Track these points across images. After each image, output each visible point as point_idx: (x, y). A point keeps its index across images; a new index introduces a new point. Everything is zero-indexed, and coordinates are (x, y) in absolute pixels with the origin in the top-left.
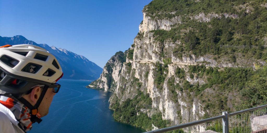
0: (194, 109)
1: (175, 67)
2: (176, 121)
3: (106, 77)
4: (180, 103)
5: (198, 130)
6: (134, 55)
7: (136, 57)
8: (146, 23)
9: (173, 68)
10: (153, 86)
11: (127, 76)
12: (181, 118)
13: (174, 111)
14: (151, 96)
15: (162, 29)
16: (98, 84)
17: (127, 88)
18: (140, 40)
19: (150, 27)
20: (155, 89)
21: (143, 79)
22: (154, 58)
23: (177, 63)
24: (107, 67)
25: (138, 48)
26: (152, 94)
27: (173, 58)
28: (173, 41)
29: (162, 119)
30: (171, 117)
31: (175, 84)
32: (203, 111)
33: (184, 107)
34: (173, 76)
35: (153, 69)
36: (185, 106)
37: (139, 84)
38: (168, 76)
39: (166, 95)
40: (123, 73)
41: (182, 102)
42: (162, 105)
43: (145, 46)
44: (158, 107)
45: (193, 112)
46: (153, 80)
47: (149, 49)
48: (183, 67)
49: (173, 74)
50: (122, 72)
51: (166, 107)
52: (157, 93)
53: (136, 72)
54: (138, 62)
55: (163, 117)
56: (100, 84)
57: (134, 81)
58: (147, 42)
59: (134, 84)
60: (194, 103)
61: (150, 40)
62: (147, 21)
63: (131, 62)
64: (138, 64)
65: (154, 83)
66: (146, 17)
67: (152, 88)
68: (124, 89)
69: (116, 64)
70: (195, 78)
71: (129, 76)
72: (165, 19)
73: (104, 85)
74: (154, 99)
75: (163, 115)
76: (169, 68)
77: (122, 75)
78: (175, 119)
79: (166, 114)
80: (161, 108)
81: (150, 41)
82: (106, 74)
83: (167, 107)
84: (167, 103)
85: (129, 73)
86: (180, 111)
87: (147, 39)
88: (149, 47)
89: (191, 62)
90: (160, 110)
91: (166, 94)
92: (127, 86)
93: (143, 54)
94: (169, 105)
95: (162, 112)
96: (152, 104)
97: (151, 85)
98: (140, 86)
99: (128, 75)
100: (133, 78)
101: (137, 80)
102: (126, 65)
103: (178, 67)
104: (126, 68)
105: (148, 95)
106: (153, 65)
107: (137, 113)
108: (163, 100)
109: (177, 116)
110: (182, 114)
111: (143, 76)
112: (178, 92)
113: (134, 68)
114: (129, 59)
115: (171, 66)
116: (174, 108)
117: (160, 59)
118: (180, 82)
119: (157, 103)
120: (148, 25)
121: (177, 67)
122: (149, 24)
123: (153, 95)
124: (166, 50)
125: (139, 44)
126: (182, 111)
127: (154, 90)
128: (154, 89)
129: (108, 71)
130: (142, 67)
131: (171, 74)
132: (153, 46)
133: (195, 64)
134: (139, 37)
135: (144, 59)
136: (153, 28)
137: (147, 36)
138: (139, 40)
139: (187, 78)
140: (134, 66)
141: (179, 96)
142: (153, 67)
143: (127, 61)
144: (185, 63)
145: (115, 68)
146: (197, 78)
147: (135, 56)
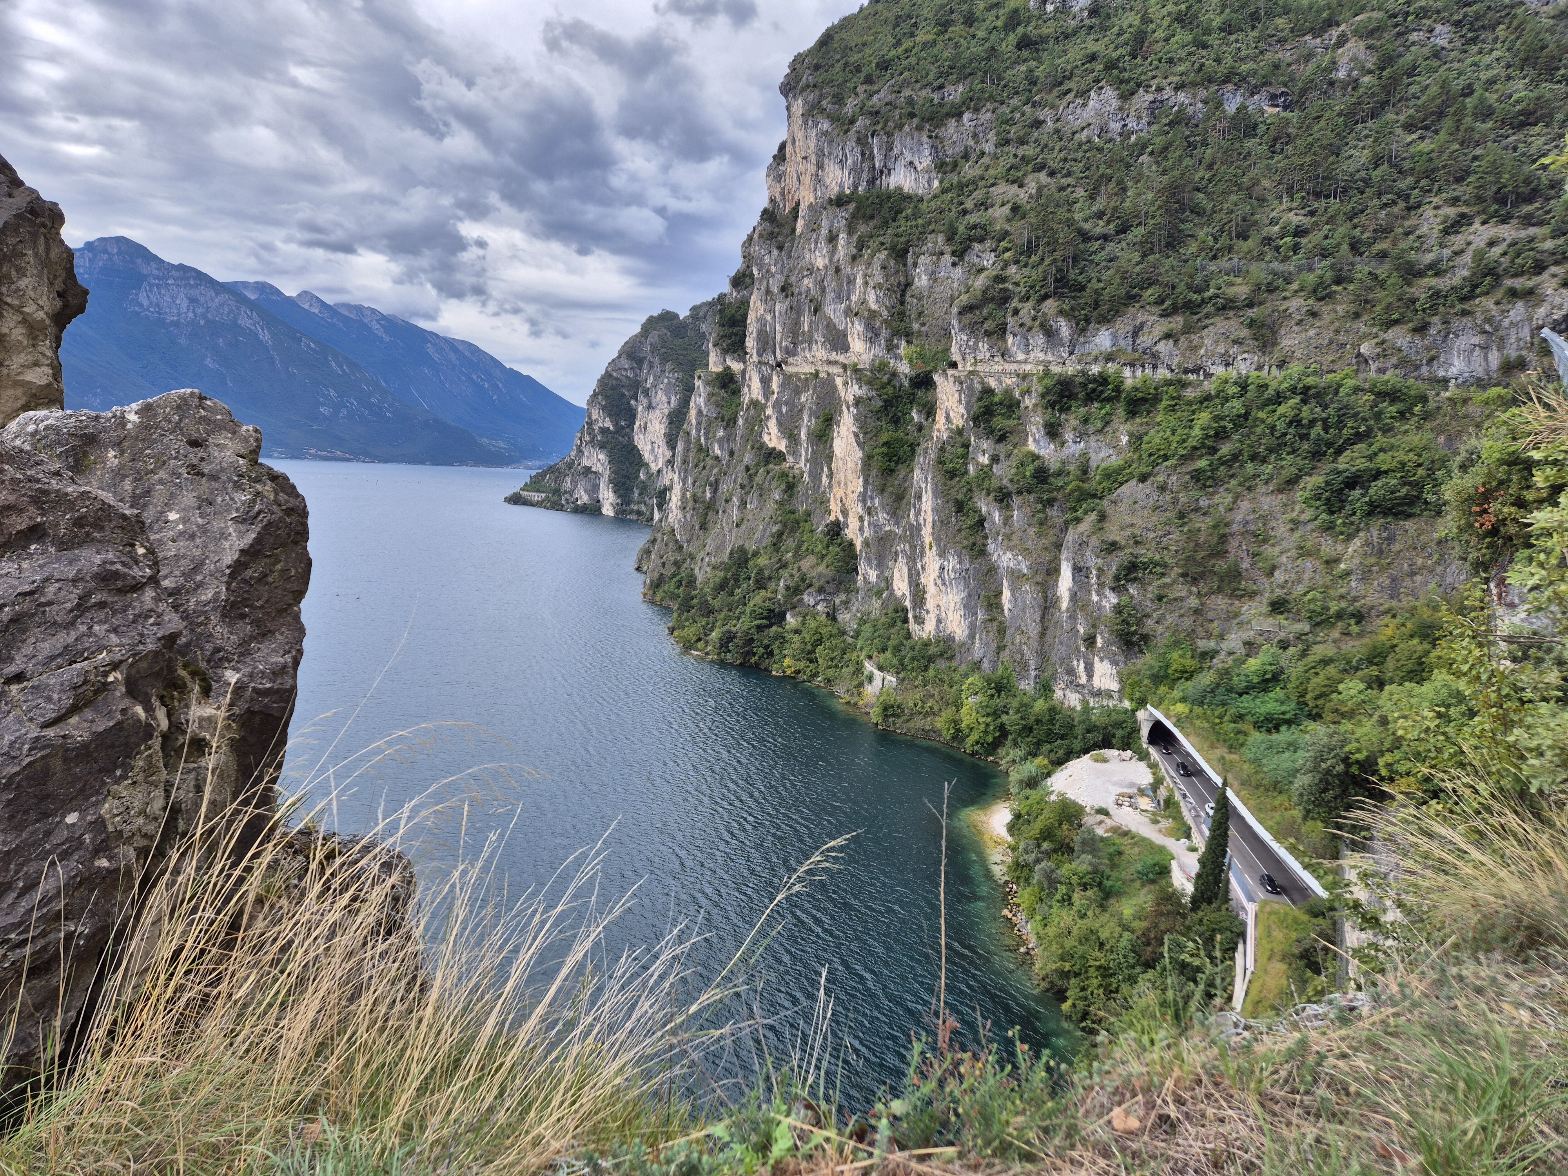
0: (1065, 582)
1: (971, 388)
2: (977, 641)
3: (602, 447)
4: (995, 557)
5: (1083, 680)
6: (752, 328)
7: (766, 342)
8: (805, 158)
9: (960, 392)
10: (858, 485)
11: (720, 441)
12: (1002, 631)
13: (970, 596)
14: (852, 532)
15: (892, 187)
16: (567, 484)
17: (727, 501)
18: (780, 248)
19: (831, 175)
20: (872, 498)
21: (805, 449)
22: (857, 345)
23: (979, 368)
24: (606, 397)
25: (768, 292)
26: (853, 524)
27: (959, 340)
28: (953, 253)
29: (909, 636)
30: (955, 624)
31: (971, 468)
32: (1107, 592)
33: (1016, 577)
34: (960, 432)
35: (858, 402)
36: (1020, 571)
37: (784, 475)
38: (935, 434)
39: (929, 525)
40: (699, 424)
41: (1009, 555)
42: (905, 570)
43: (806, 281)
44: (888, 583)
45: (1058, 599)
46: (860, 454)
47: (830, 296)
48: (1009, 381)
49: (958, 422)
50: (694, 422)
51: (929, 579)
52: (882, 516)
53: (768, 418)
54: (773, 368)
55: (912, 626)
56: (575, 484)
57: (757, 465)
58: (819, 260)
59: (758, 479)
60: (1064, 556)
61: (835, 248)
62: (812, 143)
63: (736, 366)
64: (775, 378)
65: (863, 470)
66: (806, 123)
67: (855, 495)
68: (710, 507)
69: (651, 379)
70: (1069, 436)
71: (729, 438)
72: (906, 128)
73: (595, 488)
74: (866, 543)
75: (915, 617)
76: (939, 389)
77: (694, 432)
78: (972, 636)
79: (928, 612)
80: (901, 586)
81: (833, 251)
82: (604, 431)
83: (931, 579)
84: (932, 562)
85: (731, 423)
86: (1001, 593)
87: (816, 242)
88: (831, 285)
89: (1050, 358)
90: (899, 593)
91: (930, 519)
92: (723, 487)
93: (797, 324)
94: (942, 568)
95: (908, 604)
96: (856, 570)
97: (850, 477)
98: (790, 488)
99: (721, 433)
100: (753, 448)
101: (773, 456)
102: (707, 383)
103: (982, 383)
104: (711, 395)
105: (836, 530)
106: (859, 380)
107: (788, 616)
108: (913, 547)
109: (984, 622)
110: (1007, 606)
111: (803, 436)
112: (984, 505)
113: (754, 396)
114: (725, 352)
115: (951, 379)
116: (967, 585)
117: (891, 347)
118: (995, 459)
119: (879, 566)
120: (820, 166)
121: (978, 387)
122: (826, 161)
123: (861, 529)
124: (919, 300)
125: (773, 269)
126: (1006, 595)
127: (864, 501)
128: (863, 497)
129: (610, 416)
130: (798, 392)
131: (948, 418)
132: (851, 281)
133: (1071, 369)
134: (772, 233)
135: (803, 350)
136: (848, 182)
137: (813, 227)
138: (775, 252)
139: (1030, 439)
140: (753, 390)
141: (994, 523)
142: (856, 387)
143: (715, 364)
144: (1020, 362)
145: (645, 401)
146: (1082, 435)
147: (754, 335)
